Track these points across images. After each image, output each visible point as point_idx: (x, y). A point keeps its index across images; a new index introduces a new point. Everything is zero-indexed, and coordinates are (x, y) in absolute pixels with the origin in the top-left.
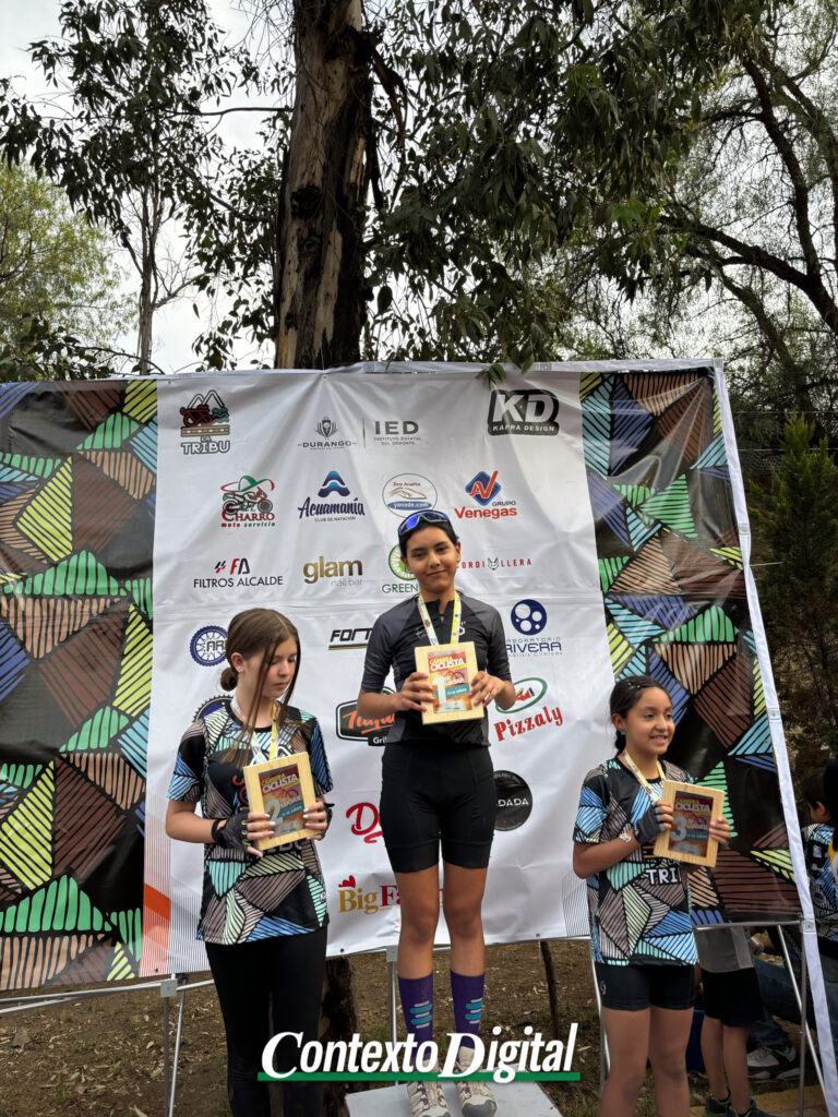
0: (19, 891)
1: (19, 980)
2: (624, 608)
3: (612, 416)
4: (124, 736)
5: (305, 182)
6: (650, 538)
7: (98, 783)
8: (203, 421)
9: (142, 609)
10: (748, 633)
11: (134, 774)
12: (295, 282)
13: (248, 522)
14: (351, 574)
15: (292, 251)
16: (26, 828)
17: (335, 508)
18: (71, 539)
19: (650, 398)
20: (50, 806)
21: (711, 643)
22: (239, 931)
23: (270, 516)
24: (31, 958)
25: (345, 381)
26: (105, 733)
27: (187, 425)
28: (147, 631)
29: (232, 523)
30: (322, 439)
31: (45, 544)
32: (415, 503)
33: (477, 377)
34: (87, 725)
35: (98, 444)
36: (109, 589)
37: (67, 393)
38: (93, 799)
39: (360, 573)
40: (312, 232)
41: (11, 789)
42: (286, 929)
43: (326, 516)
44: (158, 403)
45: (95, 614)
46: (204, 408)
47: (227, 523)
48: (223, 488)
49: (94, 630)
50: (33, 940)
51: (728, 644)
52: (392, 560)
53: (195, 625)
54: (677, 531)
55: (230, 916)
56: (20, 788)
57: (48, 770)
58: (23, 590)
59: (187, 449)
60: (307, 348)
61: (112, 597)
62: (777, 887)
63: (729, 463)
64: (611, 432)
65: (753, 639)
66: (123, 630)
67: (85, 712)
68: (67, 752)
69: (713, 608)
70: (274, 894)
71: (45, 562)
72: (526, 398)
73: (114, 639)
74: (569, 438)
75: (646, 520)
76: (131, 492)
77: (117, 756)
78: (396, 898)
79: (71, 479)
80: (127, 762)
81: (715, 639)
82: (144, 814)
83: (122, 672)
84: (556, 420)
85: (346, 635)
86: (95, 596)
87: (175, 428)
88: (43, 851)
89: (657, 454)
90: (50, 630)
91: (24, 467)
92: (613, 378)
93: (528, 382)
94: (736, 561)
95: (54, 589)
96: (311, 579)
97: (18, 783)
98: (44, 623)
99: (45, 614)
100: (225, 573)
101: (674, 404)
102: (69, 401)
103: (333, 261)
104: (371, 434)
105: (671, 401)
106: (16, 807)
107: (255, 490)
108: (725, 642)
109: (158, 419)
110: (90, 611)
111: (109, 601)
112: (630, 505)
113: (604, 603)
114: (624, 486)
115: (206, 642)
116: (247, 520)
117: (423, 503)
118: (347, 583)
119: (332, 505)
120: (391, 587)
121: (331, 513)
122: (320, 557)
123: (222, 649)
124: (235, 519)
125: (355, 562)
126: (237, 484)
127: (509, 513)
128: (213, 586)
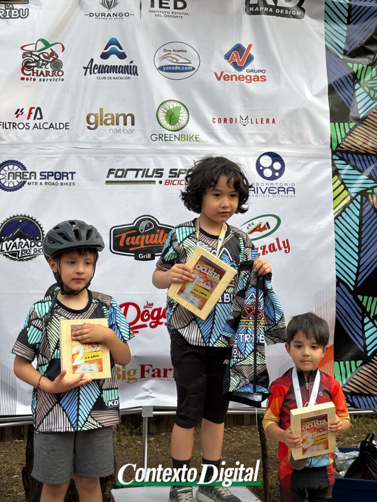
2: (347, 164)
6: (375, 108)
13: (42, 77)
14: (125, 124)
23: (60, 73)
29: (29, 77)
30: (104, 10)
32: (181, 67)
39: (133, 124)
43: (106, 75)
47: (26, 77)
48: (22, 48)
52: (159, 116)
78: (151, 373)
84: (303, 6)
85: (120, 173)
96: (92, 126)
100: (23, 119)
104: (146, 7)
107: (49, 51)
113: (332, 159)
114: (356, 65)
115: (7, 173)
116: (42, 75)
117: (188, 67)
118: (122, 132)
119: (111, 66)
120: (158, 136)
121: (111, 73)
122: (100, 109)
123: (20, 179)
124: (32, 74)
125: (129, 115)
126: (34, 45)
127: (260, 79)
128: (13, 128)
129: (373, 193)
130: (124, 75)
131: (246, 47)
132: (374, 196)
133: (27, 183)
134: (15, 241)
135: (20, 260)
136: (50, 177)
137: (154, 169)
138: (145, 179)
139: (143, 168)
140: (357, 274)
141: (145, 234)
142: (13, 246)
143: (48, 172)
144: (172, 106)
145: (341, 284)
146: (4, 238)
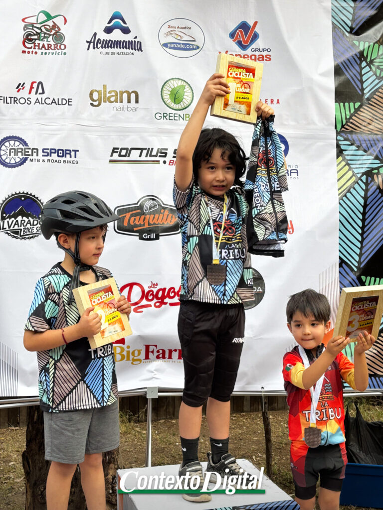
2: (352, 145)
6: (380, 87)
14: (129, 102)
23: (63, 47)
29: (31, 50)
32: (186, 44)
39: (137, 102)
43: (110, 50)
47: (27, 50)
48: (23, 20)
52: (164, 95)
78: (156, 354)
85: (124, 152)
96: (96, 103)
100: (24, 93)
107: (50, 23)
112: (365, 59)
113: (337, 139)
114: (362, 43)
115: (8, 149)
116: (43, 49)
117: (192, 45)
118: (126, 110)
119: (115, 41)
120: (162, 115)
121: (114, 48)
122: (104, 85)
123: (22, 155)
124: (33, 47)
125: (133, 92)
126: (36, 17)
127: (265, 58)
128: (14, 103)
129: (378, 174)
130: (128, 51)
131: (251, 24)
132: (380, 176)
133: (29, 159)
134: (17, 219)
135: (22, 238)
136: (52, 154)
137: (158, 149)
138: (149, 158)
139: (148, 147)
140: (360, 255)
141: (149, 214)
142: (15, 224)
143: (51, 149)
144: (176, 84)
145: (343, 265)
146: (6, 215)
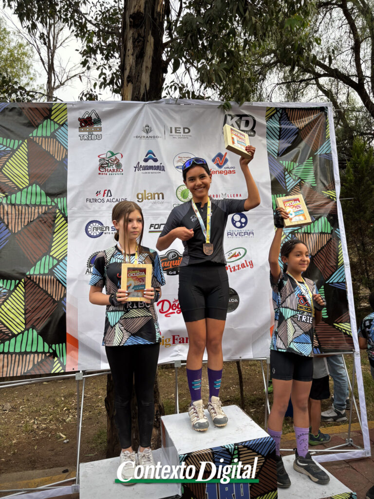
0: (10, 335)
1: (12, 372)
3: (280, 128)
4: (55, 268)
5: (136, 10)
6: (295, 186)
7: (44, 289)
8: (89, 125)
9: (63, 211)
10: (337, 229)
11: (60, 285)
12: (131, 60)
13: (110, 173)
14: (159, 199)
15: (130, 45)
16: (13, 308)
17: (151, 168)
18: (28, 178)
19: (297, 121)
20: (23, 298)
21: (322, 233)
22: (120, 341)
23: (121, 170)
24: (17, 364)
25: (156, 107)
26: (47, 267)
27: (82, 126)
28: (65, 222)
29: (103, 173)
30: (144, 134)
31: (16, 181)
33: (218, 108)
34: (39, 263)
35: (39, 134)
36: (47, 202)
37: (23, 108)
38: (42, 296)
39: (163, 198)
40: (139, 35)
41: (5, 291)
42: (141, 341)
43: (147, 171)
44: (68, 115)
45: (40, 213)
46: (90, 118)
47: (101, 173)
48: (99, 156)
49: (40, 221)
50: (17, 356)
51: (328, 234)
52: (178, 194)
53: (87, 219)
54: (308, 183)
55: (117, 334)
56: (9, 290)
57: (21, 283)
58: (7, 202)
59: (82, 138)
60: (137, 93)
61: (48, 206)
62: (344, 338)
63: (332, 152)
64: (279, 136)
65: (339, 232)
66: (54, 221)
67: (37, 257)
68: (29, 275)
69: (323, 218)
70: (135, 327)
71: (16, 189)
72: (241, 118)
73: (49, 225)
74: (260, 138)
75: (294, 177)
76: (56, 158)
77: (52, 277)
78: (179, 341)
79: (27, 151)
80: (57, 280)
81: (323, 231)
82: (66, 303)
83: (54, 240)
84: (254, 130)
86: (40, 205)
87: (76, 128)
88: (20, 318)
89: (299, 148)
90: (20, 220)
91: (4, 144)
92: (281, 110)
93: (241, 110)
94: (333, 197)
95: (21, 201)
96: (140, 200)
97: (8, 288)
98: (17, 217)
99: (17, 213)
100: (100, 196)
101: (309, 124)
102: (25, 112)
103: (149, 50)
104: (168, 133)
105: (307, 122)
106: (7, 298)
107: (114, 158)
108: (327, 233)
109: (68, 123)
110: (38, 212)
111: (47, 208)
112: (287, 170)
114: (284, 162)
115: (93, 227)
118: (157, 203)
119: (150, 166)
120: (177, 205)
121: (149, 170)
122: (144, 191)
123: (100, 231)
124: (105, 171)
125: (161, 193)
126: (106, 155)
127: (232, 172)
128: (95, 202)
129: (298, 233)
130: (157, 171)
131: (223, 154)
133: (104, 233)
141: (172, 260)
144: (184, 188)
146: (91, 265)
